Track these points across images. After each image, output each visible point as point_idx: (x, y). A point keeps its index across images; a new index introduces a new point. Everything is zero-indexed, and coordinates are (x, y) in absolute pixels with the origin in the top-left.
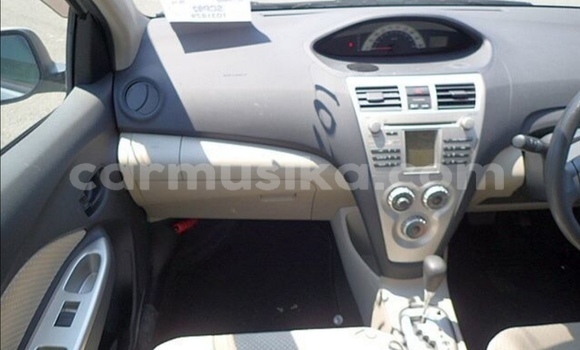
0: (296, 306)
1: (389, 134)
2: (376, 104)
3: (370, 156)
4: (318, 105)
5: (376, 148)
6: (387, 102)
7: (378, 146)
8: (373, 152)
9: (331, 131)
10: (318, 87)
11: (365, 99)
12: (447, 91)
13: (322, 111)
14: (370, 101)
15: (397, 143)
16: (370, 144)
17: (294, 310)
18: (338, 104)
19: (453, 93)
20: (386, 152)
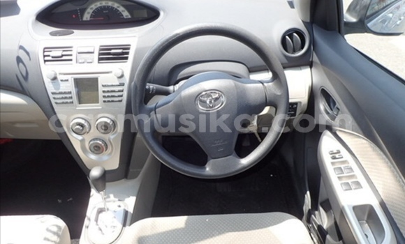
0: (71, 199)
1: (62, 81)
2: (57, 59)
3: (51, 96)
4: (19, 60)
5: (54, 91)
6: (64, 58)
7: (55, 89)
8: (53, 93)
9: (26, 78)
10: (21, 47)
11: (49, 56)
12: (110, 49)
13: (21, 64)
14: (53, 57)
15: (69, 87)
16: (50, 88)
17: (71, 201)
18: (30, 59)
19: (113, 51)
20: (61, 93)
